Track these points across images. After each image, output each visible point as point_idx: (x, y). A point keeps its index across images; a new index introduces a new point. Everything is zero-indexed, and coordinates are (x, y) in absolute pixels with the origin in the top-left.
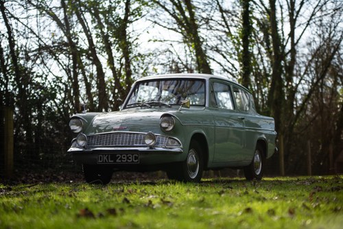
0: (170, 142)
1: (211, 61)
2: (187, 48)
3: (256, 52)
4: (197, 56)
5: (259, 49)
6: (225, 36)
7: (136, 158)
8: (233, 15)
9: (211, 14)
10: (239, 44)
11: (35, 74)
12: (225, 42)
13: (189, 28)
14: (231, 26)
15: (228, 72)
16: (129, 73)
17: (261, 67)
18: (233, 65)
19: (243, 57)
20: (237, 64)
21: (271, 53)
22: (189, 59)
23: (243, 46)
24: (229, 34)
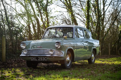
0: (59, 53)
1: (76, 18)
2: (68, 14)
3: (91, 14)
4: (72, 16)
5: (93, 13)
6: (81, 10)
7: (46, 59)
8: (84, 2)
9: (77, 2)
10: (86, 12)
11: (16, 24)
12: (81, 11)
13: (69, 7)
14: (83, 6)
15: (82, 21)
16: (48, 23)
17: (93, 20)
18: (84, 19)
19: (87, 17)
20: (85, 19)
21: (97, 15)
22: (69, 17)
23: (87, 13)
24: (82, 9)
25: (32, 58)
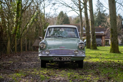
0: (82, 53)
25: (54, 58)
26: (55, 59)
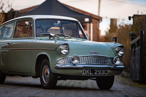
7: (106, 72)
25: (84, 70)
26: (85, 73)
